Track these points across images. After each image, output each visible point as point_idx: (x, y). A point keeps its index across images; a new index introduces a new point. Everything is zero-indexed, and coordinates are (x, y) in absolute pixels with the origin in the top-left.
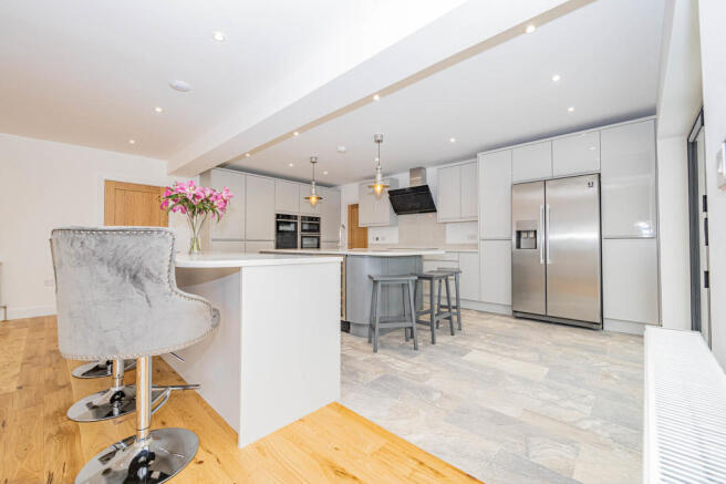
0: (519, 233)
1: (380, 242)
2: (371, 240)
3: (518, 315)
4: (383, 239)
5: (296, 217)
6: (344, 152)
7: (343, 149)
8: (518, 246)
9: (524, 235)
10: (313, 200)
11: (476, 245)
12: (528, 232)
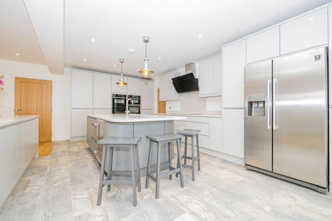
0: (251, 103)
1: (171, 109)
2: (167, 109)
3: (249, 168)
4: (173, 108)
5: (125, 96)
6: (133, 53)
7: (131, 50)
8: (250, 114)
9: (254, 105)
10: (122, 84)
11: (220, 112)
12: (258, 102)
